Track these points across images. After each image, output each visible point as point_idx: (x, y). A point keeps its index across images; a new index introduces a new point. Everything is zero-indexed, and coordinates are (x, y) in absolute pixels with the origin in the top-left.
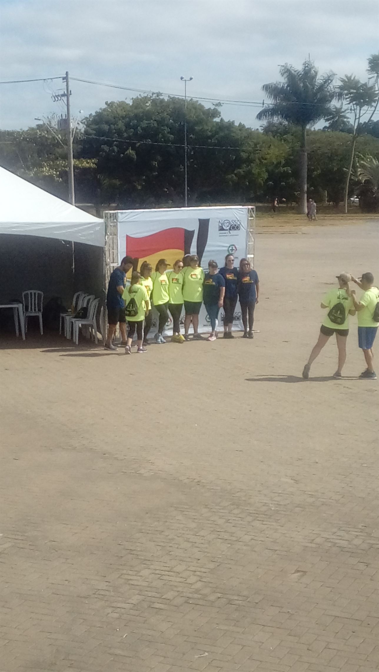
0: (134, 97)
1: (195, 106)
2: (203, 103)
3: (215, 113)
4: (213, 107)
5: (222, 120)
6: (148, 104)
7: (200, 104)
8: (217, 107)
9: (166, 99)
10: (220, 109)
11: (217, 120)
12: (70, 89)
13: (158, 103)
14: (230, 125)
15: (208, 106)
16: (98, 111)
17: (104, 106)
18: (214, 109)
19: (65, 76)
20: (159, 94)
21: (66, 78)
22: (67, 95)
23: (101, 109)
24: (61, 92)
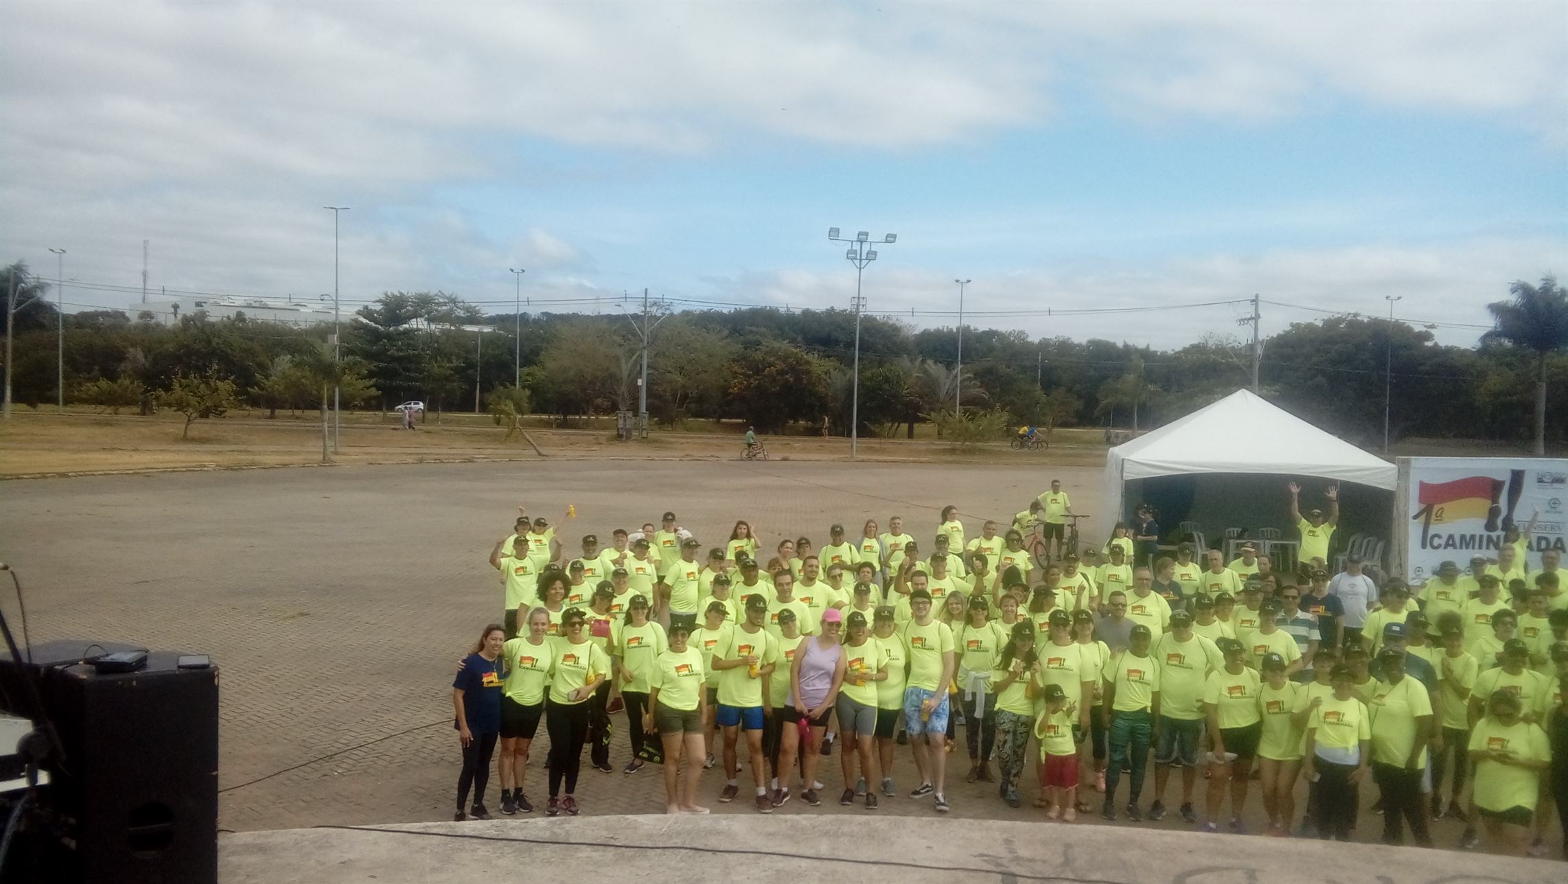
0: (1326, 318)
1: (1401, 329)
2: (1412, 325)
3: (1428, 336)
4: (1424, 329)
5: (1436, 344)
6: (1341, 326)
7: (1408, 326)
8: (1429, 330)
9: (1366, 320)
10: (1433, 331)
11: (1429, 344)
12: (1260, 312)
13: (1354, 324)
14: (1448, 351)
15: (1418, 328)
16: (1282, 333)
17: (1288, 328)
18: (1426, 331)
19: (1254, 298)
20: (1356, 315)
21: (1255, 301)
22: (1256, 318)
23: (1284, 331)
24: (1248, 316)
